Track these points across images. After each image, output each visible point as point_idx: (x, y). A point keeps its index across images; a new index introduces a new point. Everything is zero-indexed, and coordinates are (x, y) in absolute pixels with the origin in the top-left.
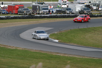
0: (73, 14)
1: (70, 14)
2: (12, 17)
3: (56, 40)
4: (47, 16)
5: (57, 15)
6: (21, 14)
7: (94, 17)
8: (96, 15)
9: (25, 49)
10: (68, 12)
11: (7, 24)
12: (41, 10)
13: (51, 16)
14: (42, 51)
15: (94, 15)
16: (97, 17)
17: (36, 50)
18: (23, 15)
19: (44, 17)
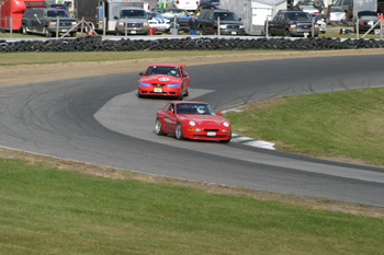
0: (243, 33)
1: (230, 34)
2: (10, 44)
3: (264, 143)
4: (149, 41)
5: (188, 39)
6: (35, 31)
7: (336, 48)
8: (342, 40)
9: (168, 180)
10: (224, 27)
11: (14, 69)
12: (116, 18)
13: (167, 40)
14: (248, 191)
15: (334, 38)
16: (346, 48)
17: (220, 187)
18: (44, 35)
19: (140, 46)
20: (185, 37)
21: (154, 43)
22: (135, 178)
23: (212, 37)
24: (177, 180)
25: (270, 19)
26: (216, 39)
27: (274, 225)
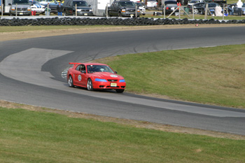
0: (91, 14)
1: (83, 15)
4: (31, 20)
5: (56, 18)
8: (155, 19)
9: (44, 109)
10: (79, 10)
12: (10, 4)
13: (43, 19)
14: (95, 116)
15: (149, 18)
17: (77, 113)
19: (25, 23)
20: (54, 17)
21: (35, 21)
22: (22, 108)
23: (72, 17)
24: (49, 109)
25: (109, 6)
26: (75, 18)
27: (111, 137)
